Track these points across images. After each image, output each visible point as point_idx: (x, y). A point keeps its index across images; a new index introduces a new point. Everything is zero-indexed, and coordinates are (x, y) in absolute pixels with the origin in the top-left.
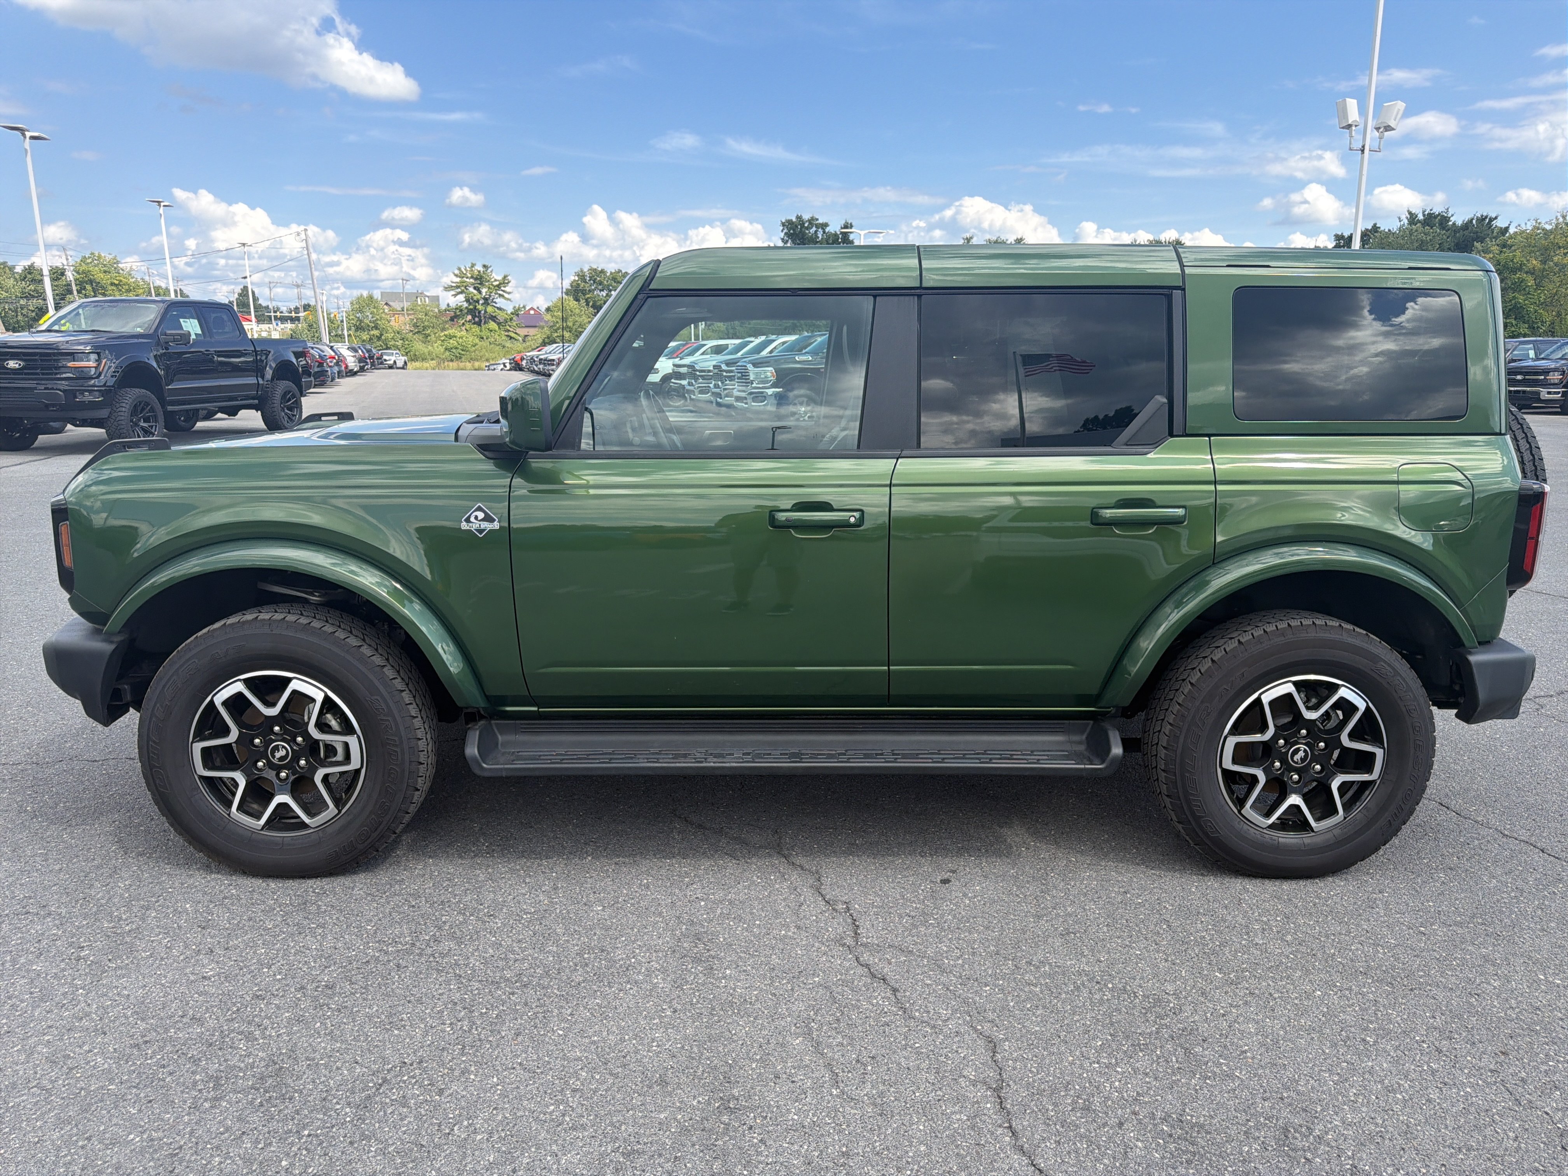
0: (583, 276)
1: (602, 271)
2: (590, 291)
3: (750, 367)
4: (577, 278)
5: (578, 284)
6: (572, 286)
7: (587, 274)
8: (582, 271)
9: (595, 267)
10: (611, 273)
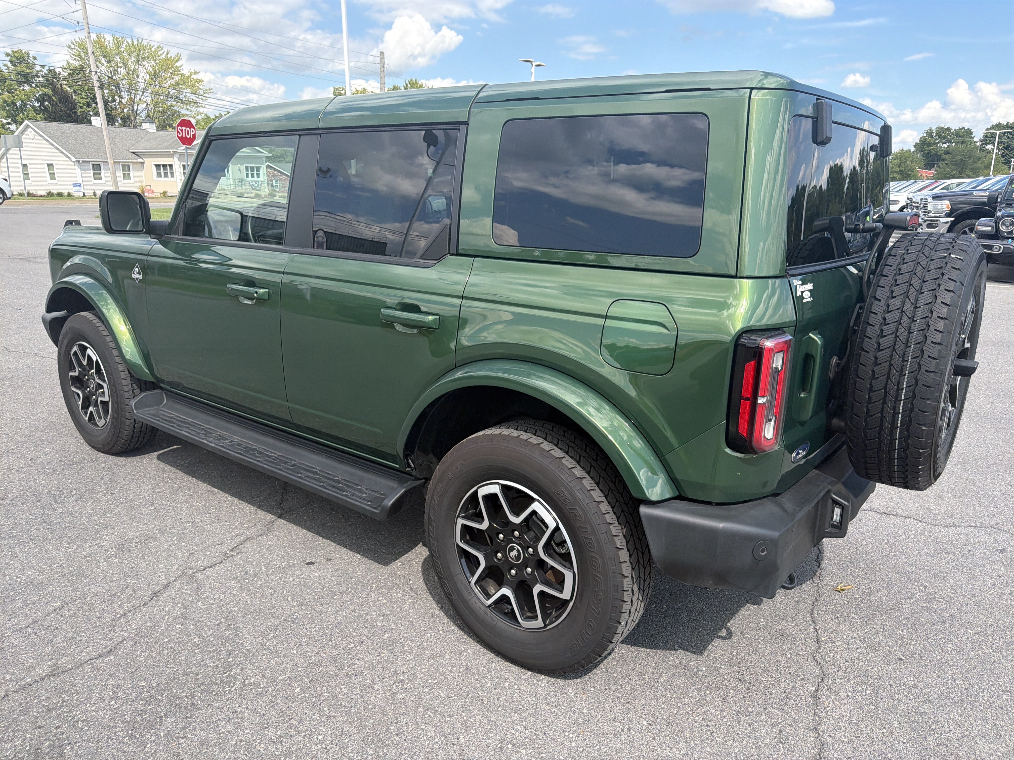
0: (931, 133)
1: (948, 129)
2: (934, 144)
3: (930, 200)
4: (925, 135)
5: (926, 140)
6: (920, 141)
7: (934, 131)
8: (930, 129)
9: (943, 126)
10: (955, 130)
